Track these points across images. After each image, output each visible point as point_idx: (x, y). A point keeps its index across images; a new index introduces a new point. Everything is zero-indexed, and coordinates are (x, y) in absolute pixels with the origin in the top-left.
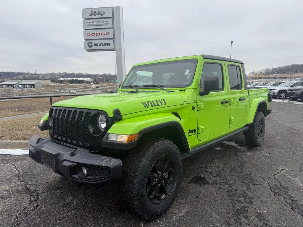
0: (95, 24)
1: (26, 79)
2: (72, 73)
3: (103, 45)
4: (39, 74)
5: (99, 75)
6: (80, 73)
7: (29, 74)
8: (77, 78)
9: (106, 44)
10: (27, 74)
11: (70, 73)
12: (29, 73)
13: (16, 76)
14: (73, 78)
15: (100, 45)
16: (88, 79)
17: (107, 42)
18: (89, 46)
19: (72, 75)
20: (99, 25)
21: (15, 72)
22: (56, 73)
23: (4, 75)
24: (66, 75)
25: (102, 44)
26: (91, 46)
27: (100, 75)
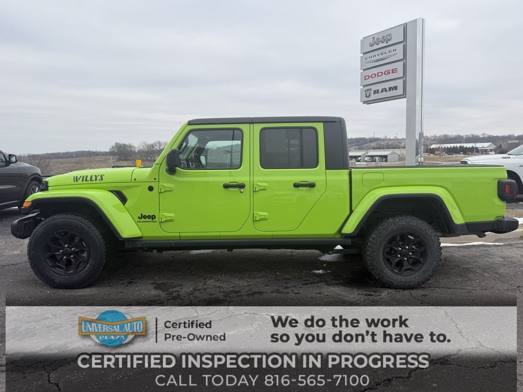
0: (377, 58)
1: (380, 148)
2: (457, 134)
3: (386, 91)
4: (401, 140)
5: (514, 136)
6: (473, 135)
7: (386, 140)
8: (462, 145)
9: (390, 89)
10: (383, 140)
11: (455, 135)
12: (386, 138)
13: (367, 143)
14: (455, 145)
15: (382, 92)
16: (486, 145)
17: (392, 84)
18: (366, 95)
19: (458, 139)
20: (382, 59)
21: (367, 137)
22: (429, 137)
23: (352, 143)
24: (446, 139)
25: (385, 89)
26: (369, 96)
27: (516, 136)
